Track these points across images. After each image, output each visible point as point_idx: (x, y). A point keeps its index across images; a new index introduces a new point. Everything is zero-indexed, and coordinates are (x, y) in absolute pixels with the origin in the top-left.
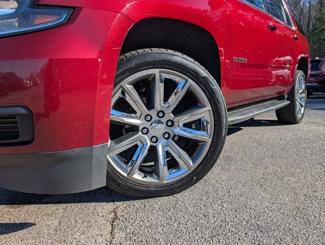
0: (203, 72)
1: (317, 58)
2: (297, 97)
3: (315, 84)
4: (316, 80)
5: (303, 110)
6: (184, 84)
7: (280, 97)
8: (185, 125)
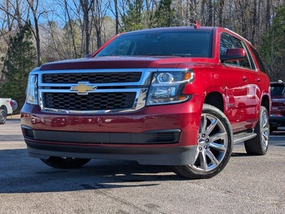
0: (223, 115)
1: (280, 81)
2: (262, 130)
3: (279, 116)
4: (280, 110)
5: (267, 142)
6: (215, 121)
7: (249, 130)
8: (214, 142)
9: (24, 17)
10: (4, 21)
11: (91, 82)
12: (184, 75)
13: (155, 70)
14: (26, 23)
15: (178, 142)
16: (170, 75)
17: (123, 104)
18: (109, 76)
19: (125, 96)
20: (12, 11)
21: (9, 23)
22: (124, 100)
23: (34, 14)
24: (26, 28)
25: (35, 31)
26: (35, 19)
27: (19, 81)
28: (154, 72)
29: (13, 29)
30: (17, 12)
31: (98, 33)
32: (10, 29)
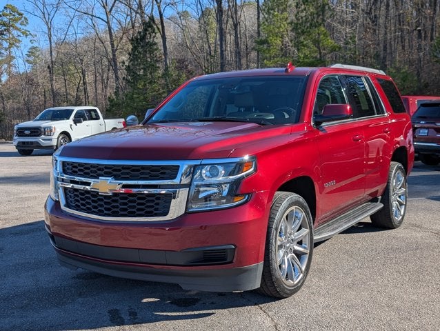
5: (402, 209)
9: (148, 11)
10: (128, 15)
11: (117, 178)
12: (240, 167)
13: (198, 162)
14: (150, 18)
15: (231, 262)
16: (219, 167)
17: (156, 209)
18: (138, 170)
19: (158, 199)
20: (135, 6)
21: (131, 17)
22: (157, 204)
23: (159, 7)
24: (149, 25)
25: (160, 27)
26: (160, 12)
27: (143, 90)
28: (196, 166)
29: (137, 25)
30: (140, 6)
31: (236, 25)
32: (133, 27)
